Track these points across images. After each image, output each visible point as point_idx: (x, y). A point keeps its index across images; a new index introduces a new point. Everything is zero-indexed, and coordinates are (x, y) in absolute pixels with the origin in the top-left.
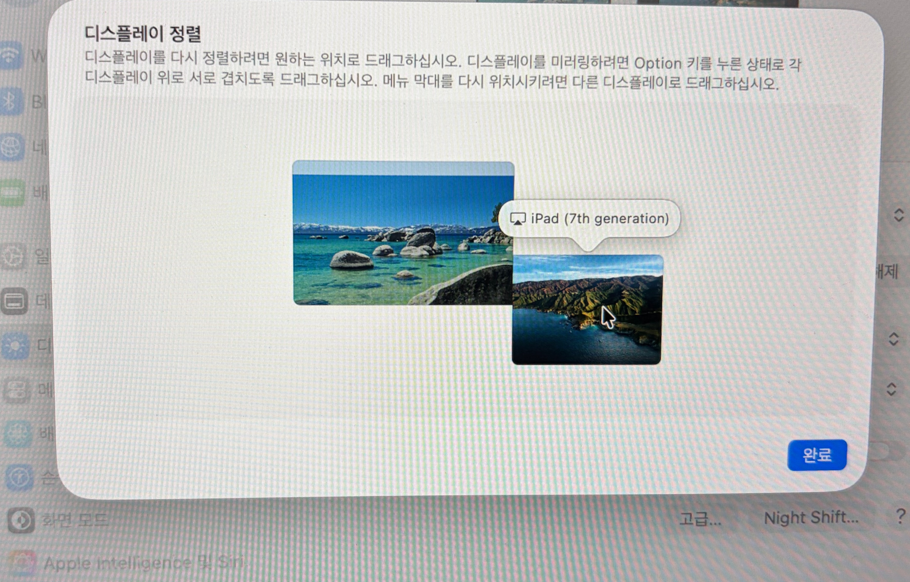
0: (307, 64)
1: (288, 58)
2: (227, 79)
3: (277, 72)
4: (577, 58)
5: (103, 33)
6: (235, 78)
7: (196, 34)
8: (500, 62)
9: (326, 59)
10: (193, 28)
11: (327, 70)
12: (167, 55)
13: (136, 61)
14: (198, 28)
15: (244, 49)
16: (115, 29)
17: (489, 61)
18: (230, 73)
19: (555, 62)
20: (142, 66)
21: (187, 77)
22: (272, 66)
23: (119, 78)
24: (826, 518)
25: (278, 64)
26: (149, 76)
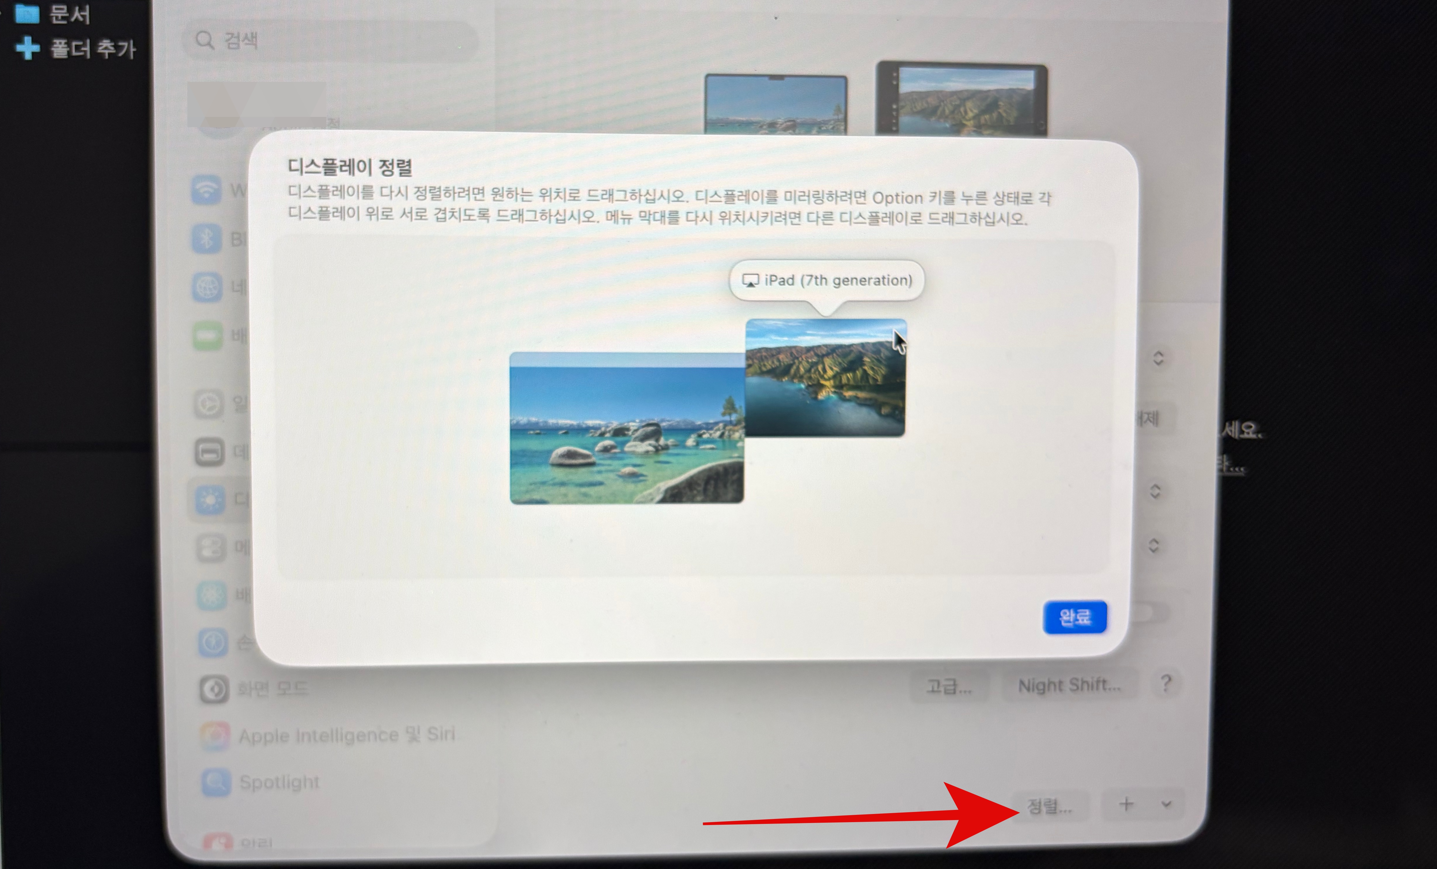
7: (407, 168)
10: (403, 161)
12: (376, 190)
13: (342, 197)
14: (409, 162)
16: (320, 162)
21: (396, 213)
22: (488, 202)
23: (324, 214)
24: (1085, 686)
25: (494, 200)
26: (356, 212)
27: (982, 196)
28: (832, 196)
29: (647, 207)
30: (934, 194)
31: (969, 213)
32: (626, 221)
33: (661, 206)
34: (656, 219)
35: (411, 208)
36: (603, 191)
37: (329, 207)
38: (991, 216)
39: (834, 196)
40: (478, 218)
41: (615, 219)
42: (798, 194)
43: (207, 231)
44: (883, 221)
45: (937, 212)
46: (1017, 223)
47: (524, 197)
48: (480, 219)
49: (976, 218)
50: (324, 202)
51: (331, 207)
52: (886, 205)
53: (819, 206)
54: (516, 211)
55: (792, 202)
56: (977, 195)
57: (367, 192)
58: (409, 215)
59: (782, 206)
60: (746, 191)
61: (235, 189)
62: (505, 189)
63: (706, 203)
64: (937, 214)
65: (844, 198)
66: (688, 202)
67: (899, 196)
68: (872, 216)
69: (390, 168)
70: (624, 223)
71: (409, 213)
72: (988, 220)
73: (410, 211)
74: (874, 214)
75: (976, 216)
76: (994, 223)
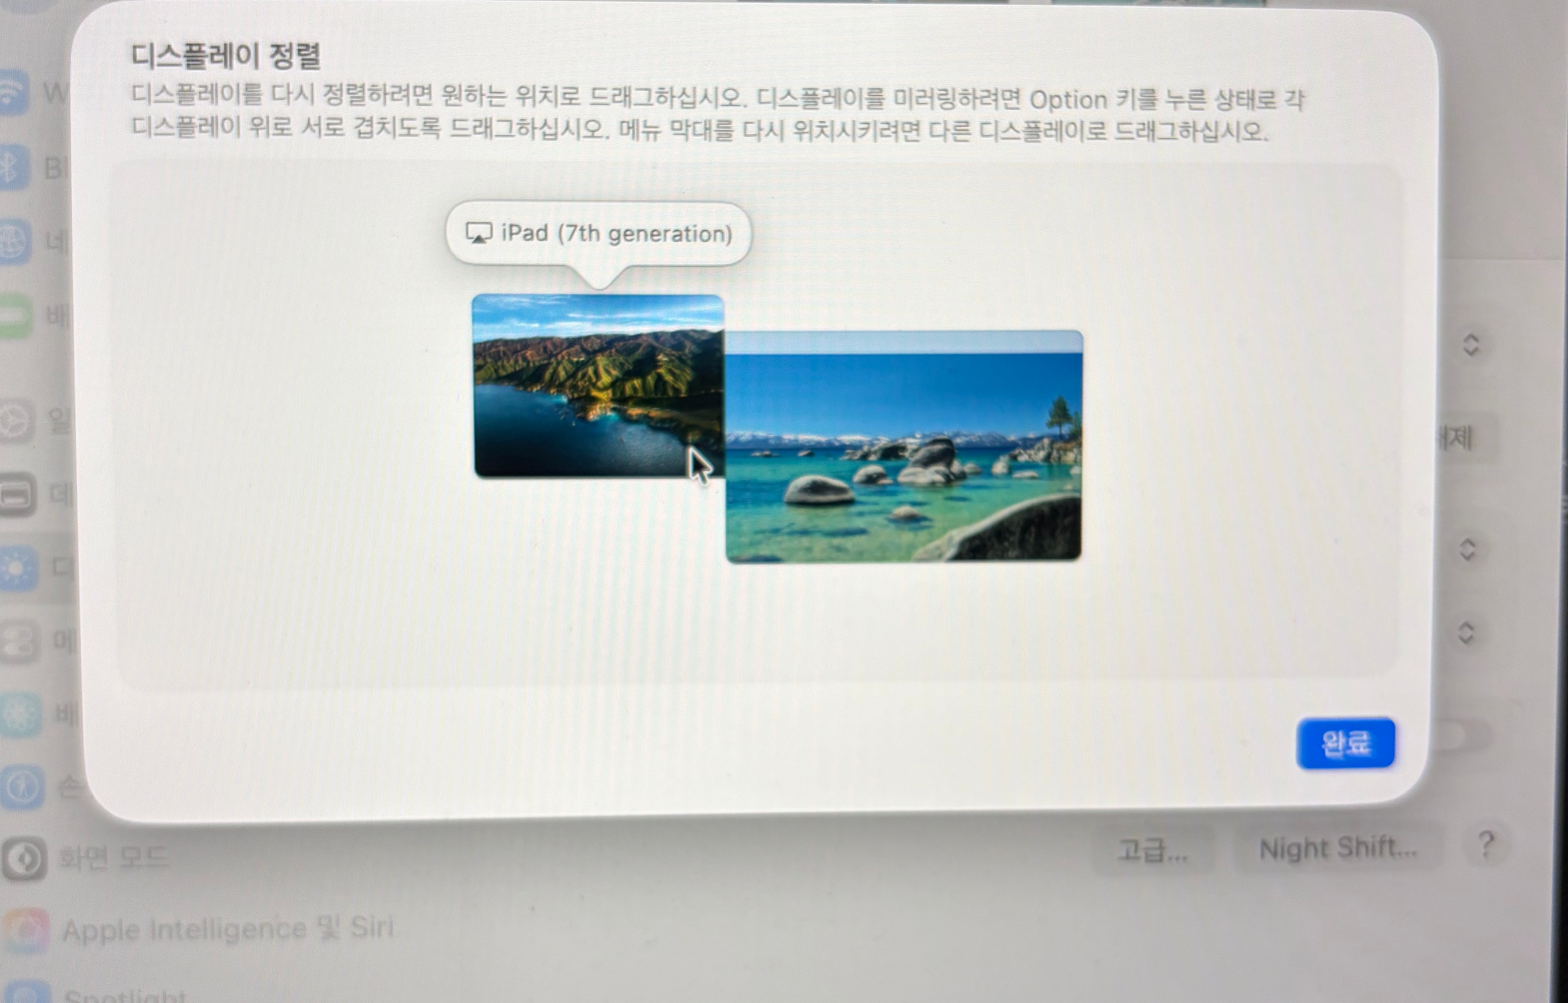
0: (494, 103)
1: (464, 94)
2: (364, 129)
3: (444, 114)
4: (936, 92)
5: (160, 56)
6: (377, 127)
8: (811, 98)
9: (524, 94)
11: (527, 111)
12: (265, 90)
14: (316, 47)
15: (389, 78)
16: (180, 49)
17: (793, 97)
18: (368, 118)
19: (900, 100)
20: (224, 108)
21: (296, 126)
22: (438, 108)
23: (185, 127)
26: (235, 125)
27: (1198, 96)
28: (968, 96)
29: (681, 114)
30: (1123, 94)
31: (1178, 122)
32: (652, 136)
33: (705, 112)
34: (698, 132)
35: (320, 118)
36: (615, 89)
37: (194, 118)
38: (1213, 127)
39: (970, 97)
40: (422, 132)
41: (633, 134)
42: (916, 94)
43: (7, 155)
44: (1047, 136)
45: (1128, 121)
46: (1253, 137)
47: (494, 100)
48: (425, 134)
49: (1189, 129)
50: (185, 111)
51: (197, 116)
52: (1051, 111)
53: (947, 112)
54: (481, 121)
55: (907, 105)
56: (1190, 95)
57: (252, 93)
58: (316, 128)
59: (891, 112)
60: (835, 90)
61: (51, 92)
62: (463, 88)
63: (774, 108)
64: (1130, 124)
65: (986, 100)
66: (745, 106)
67: (1070, 96)
68: (1029, 127)
69: (287, 58)
70: (648, 139)
71: (315, 125)
72: (1207, 132)
73: (317, 122)
74: (1032, 125)
75: (1189, 127)
76: (1216, 137)
